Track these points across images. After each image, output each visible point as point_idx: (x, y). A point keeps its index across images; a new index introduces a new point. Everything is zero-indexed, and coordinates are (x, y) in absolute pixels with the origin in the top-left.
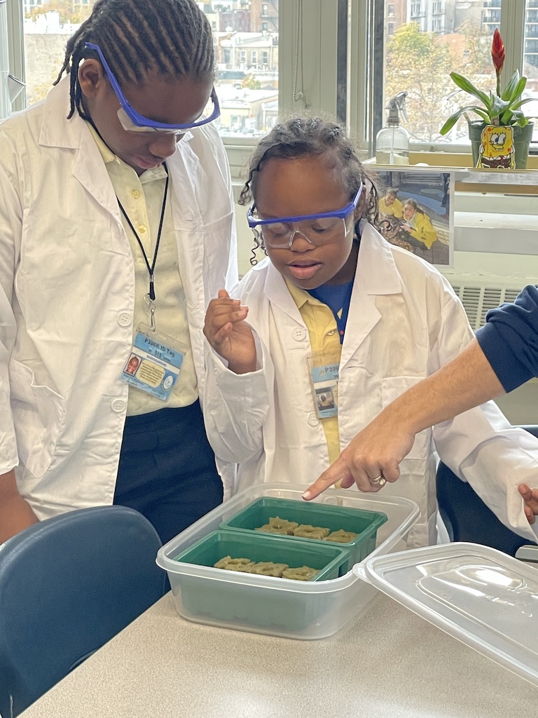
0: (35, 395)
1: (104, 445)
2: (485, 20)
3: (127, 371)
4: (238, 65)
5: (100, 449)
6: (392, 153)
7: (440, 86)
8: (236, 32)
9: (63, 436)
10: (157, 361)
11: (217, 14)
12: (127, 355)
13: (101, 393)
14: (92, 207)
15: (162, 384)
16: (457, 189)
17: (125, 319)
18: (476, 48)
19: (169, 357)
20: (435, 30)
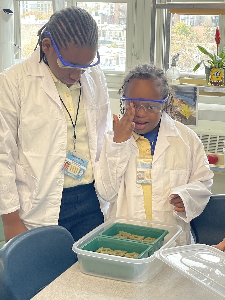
0: (26, 179)
1: (54, 199)
2: (213, 20)
3: (64, 168)
4: (109, 38)
5: (53, 201)
6: (173, 79)
7: (193, 48)
8: (108, 24)
9: (37, 196)
10: (77, 164)
11: (101, 16)
12: (64, 162)
13: (53, 177)
14: (49, 100)
15: (79, 174)
16: (200, 94)
17: (63, 146)
18: (209, 32)
19: (82, 163)
20: (192, 24)
